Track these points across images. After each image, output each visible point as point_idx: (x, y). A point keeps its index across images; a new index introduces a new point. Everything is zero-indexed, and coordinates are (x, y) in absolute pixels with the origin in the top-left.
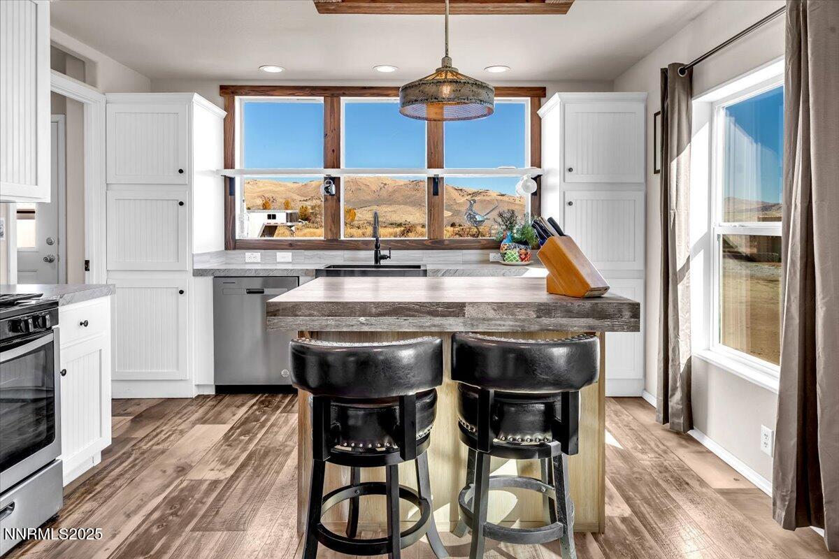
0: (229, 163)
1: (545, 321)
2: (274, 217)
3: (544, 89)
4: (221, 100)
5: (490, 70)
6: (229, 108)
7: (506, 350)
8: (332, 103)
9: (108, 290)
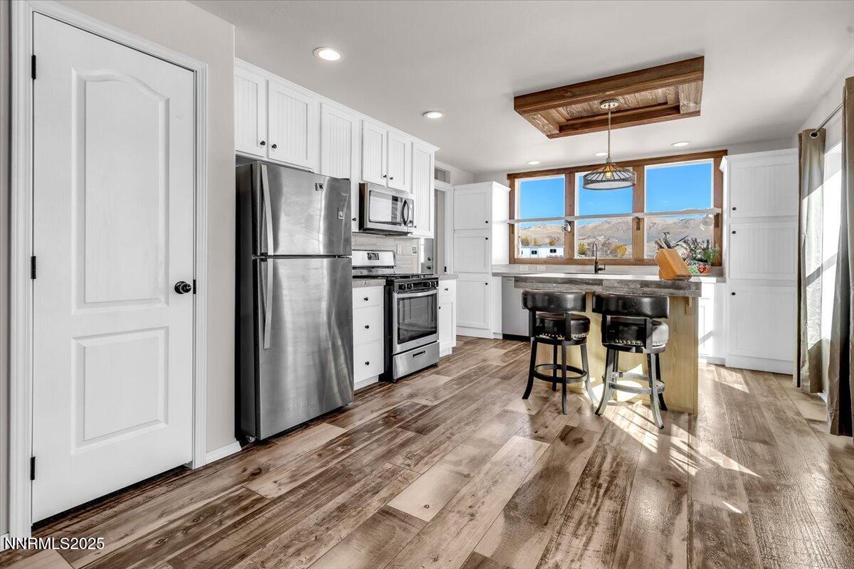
0: (511, 216)
1: (645, 289)
2: (555, 251)
3: (727, 150)
4: (508, 182)
5: (676, 145)
6: (512, 186)
7: (619, 298)
8: (570, 177)
9: (454, 277)
